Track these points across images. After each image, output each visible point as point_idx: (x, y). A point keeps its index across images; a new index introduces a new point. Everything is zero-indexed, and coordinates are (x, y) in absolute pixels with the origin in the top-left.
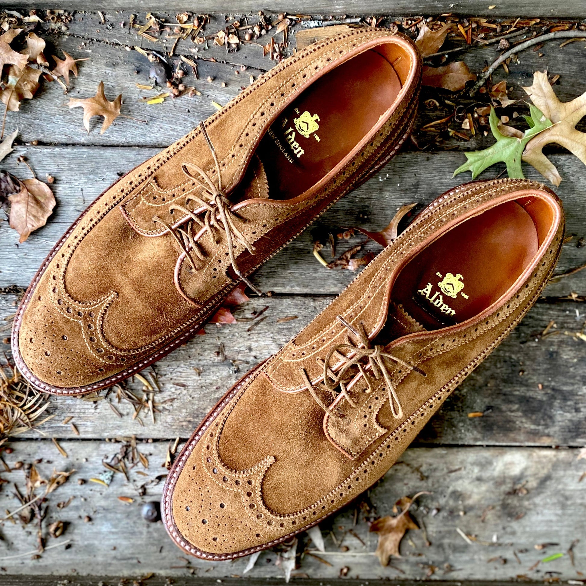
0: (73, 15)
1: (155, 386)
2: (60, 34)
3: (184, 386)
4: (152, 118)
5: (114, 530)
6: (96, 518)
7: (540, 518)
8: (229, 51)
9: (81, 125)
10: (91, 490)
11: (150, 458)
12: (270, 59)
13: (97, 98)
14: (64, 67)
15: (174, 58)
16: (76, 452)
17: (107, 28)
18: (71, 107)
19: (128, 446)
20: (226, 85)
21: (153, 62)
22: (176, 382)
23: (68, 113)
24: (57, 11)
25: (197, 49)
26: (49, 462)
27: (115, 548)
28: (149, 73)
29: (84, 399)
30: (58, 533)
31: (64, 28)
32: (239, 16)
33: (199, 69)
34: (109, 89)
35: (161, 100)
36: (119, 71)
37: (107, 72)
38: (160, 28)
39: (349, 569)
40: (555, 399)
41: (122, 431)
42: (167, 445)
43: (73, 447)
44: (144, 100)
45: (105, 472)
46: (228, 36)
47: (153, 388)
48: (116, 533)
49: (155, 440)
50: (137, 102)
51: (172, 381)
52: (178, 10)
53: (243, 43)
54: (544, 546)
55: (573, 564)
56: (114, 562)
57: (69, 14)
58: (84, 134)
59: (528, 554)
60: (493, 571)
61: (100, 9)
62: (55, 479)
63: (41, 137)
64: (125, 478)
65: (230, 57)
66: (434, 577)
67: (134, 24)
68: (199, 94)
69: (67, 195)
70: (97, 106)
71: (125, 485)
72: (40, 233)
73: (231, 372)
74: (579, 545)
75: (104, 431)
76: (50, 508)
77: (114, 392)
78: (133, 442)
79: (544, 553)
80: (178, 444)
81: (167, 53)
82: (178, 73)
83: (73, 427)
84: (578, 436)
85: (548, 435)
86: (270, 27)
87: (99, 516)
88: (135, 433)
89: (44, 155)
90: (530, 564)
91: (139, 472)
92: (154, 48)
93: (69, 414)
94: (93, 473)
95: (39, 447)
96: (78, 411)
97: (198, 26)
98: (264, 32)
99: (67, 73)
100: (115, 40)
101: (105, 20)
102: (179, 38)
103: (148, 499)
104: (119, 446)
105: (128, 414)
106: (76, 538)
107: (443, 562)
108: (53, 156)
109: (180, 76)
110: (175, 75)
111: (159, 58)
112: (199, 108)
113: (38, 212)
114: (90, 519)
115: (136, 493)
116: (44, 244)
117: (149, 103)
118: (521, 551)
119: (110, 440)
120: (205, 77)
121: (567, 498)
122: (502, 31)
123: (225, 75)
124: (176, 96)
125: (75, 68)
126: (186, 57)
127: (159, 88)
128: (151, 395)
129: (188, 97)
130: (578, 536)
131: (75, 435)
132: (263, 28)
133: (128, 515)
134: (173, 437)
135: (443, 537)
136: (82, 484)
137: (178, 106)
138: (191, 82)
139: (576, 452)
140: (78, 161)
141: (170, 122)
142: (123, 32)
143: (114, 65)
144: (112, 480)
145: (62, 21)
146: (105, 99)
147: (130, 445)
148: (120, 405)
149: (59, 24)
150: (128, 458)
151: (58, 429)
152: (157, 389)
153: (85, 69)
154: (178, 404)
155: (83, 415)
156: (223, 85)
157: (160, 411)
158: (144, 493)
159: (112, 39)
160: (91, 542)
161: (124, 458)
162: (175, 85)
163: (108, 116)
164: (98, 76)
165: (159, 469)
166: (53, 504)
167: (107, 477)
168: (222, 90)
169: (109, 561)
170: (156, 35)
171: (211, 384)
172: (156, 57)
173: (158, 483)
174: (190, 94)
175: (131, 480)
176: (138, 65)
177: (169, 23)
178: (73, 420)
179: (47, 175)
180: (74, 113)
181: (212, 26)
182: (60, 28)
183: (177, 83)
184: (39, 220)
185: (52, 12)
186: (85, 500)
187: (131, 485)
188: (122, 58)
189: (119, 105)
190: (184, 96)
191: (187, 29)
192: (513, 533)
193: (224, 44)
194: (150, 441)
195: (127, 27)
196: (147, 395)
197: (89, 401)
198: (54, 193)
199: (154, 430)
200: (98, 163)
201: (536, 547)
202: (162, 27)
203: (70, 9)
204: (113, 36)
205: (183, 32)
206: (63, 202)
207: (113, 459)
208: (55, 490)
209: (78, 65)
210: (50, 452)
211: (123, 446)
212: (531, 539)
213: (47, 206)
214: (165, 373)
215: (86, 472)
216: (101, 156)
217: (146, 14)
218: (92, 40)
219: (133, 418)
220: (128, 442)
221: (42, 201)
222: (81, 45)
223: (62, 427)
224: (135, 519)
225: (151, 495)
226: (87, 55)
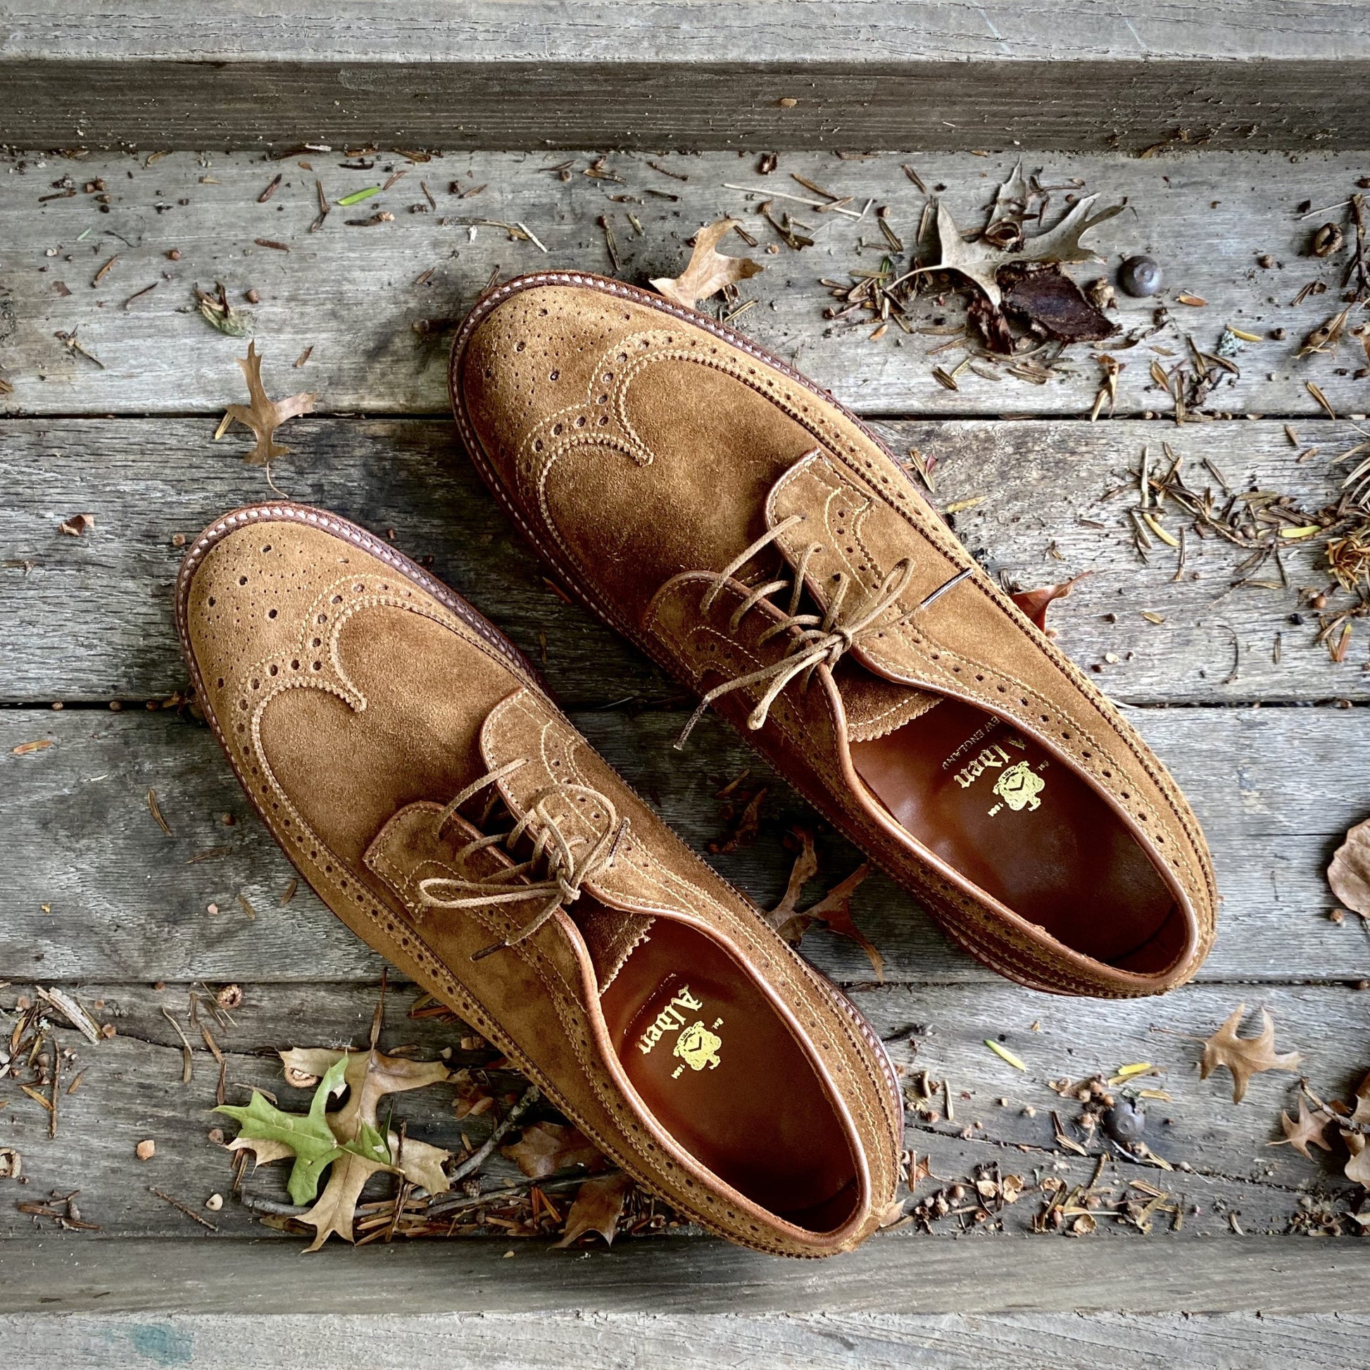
0: (1290, 1226)
1: (1140, 522)
2: (1314, 1192)
3: (1083, 523)
4: (1140, 1037)
5: (1216, 241)
6: (1249, 263)
7: (385, 276)
8: (995, 1164)
9: (1276, 1020)
10: (1259, 318)
11: (1149, 382)
12: (915, 1152)
13: (1249, 1070)
14: (1307, 1130)
15: (1099, 1152)
16: (1289, 392)
17: (1225, 1204)
18: (1295, 1054)
19: (1192, 404)
20: (1000, 1102)
21: (1139, 1142)
22: (1097, 531)
23: (1302, 1044)
24: (1321, 1233)
25: (1055, 1167)
26: (1341, 373)
27: (1214, 204)
28: (1146, 1121)
29: (1276, 496)
30: (1327, 232)
31: (1308, 1201)
32: (976, 1231)
33: (1050, 1131)
34: (1222, 1090)
35: (1124, 1071)
36: (1202, 1124)
37: (1224, 1123)
38: (1126, 1205)
39: (759, 169)
40: (362, 511)
41: (1202, 433)
42: (1117, 406)
43: (1295, 402)
44: (1156, 1070)
45: (1233, 355)
46: (997, 1193)
47: (1143, 518)
48: (1210, 235)
49: (1139, 416)
50: (1169, 1067)
51: (1106, 531)
52: (1093, 1240)
53: (969, 1182)
54: (377, 219)
55: (318, 185)
56: (1214, 178)
57: (1298, 1229)
58: (1270, 1003)
59: (409, 204)
60: (474, 168)
61: (1241, 1238)
62: (1330, 340)
63: (1352, 997)
64: (1194, 341)
65: (993, 1154)
66: (593, 155)
67: (1175, 1212)
68: (1052, 1085)
69: (1304, 888)
70: (1250, 1055)
71: (1193, 328)
72: (1356, 814)
73: (989, 551)
74: (308, 223)
75: (1239, 434)
76: (1338, 282)
77: (1217, 509)
78: (1181, 411)
79: (376, 206)
80: (1092, 409)
81: (1112, 1159)
82: (1091, 1122)
83: (1296, 441)
84: (317, 438)
85: (375, 438)
86: (918, 1210)
87: (1244, 269)
88: (1179, 430)
89: (1346, 961)
90: (401, 183)
91: (1168, 354)
92: (1137, 1168)
93: (1304, 466)
94: (1258, 352)
95: (1360, 401)
96: (1285, 473)
97: (1054, 1211)
98: (930, 1202)
99: (1302, 1118)
100: (1211, 1181)
101: (1230, 1218)
102: (1089, 1187)
103: (1150, 302)
104: (1208, 405)
105: (1192, 465)
106: (1290, 226)
107: (574, 185)
108: (1331, 960)
109: (1089, 1117)
110: (1097, 1119)
111: (1127, 1150)
112: (1051, 1057)
113: (1362, 854)
114: (1262, 263)
115: (1171, 314)
116: (1348, 794)
117: (1148, 1065)
118: (421, 208)
119: (1224, 417)
120: (1040, 1116)
121: (334, 315)
122: (476, 1212)
123: (1002, 1120)
124: (1097, 1079)
125: (1286, 1128)
126: (1077, 1153)
127: (1126, 1093)
128: (1146, 504)
129: (1072, 1079)
130: (309, 240)
131: (1293, 426)
132: (931, 1209)
133: (1187, 271)
134: (1104, 422)
135: (574, 234)
136: (1279, 331)
137: (1092, 1062)
138: (1065, 1106)
139: (321, 407)
140: (1285, 952)
141: (1106, 1031)
142: (1195, 1197)
143: (1211, 1135)
144: (1220, 338)
145: (1311, 1216)
146: (1234, 1071)
147: (1187, 405)
148: (1207, 485)
149: (1317, 1209)
150: (1191, 380)
151: (1327, 436)
152: (1136, 515)
153: (1267, 1125)
154: (1095, 486)
155: (1277, 463)
156: (1004, 1102)
157: (1130, 472)
158: (1157, 314)
159: (1216, 1185)
160: (1259, 217)
161: (1199, 382)
162: (1097, 1099)
163: (1229, 1038)
164: (1243, 1113)
165: (1130, 360)
166: (1333, 291)
167: (1230, 344)
168: (1007, 1093)
169: (1225, 179)
170: (1132, 1193)
171: (1028, 527)
172: (1133, 1153)
173: (1131, 332)
174: (1070, 1084)
175: (1182, 338)
176: (1167, 1135)
177: (1108, 1216)
178: (1296, 454)
179: (1344, 924)
180: (1289, 1043)
181: (1028, 1213)
182: (1315, 1202)
183: (1093, 1105)
184: (1360, 839)
185: (1330, 1231)
186: (1270, 300)
187: (1182, 328)
188: (1196, 1148)
189: (1207, 1059)
190: (1078, 1079)
191: (1076, 1205)
192: (436, 244)
193: (1003, 1179)
194: (1149, 415)
195: (1187, 1206)
196: (1154, 504)
197: (1266, 492)
198: (1329, 890)
199: (1141, 437)
200: (1247, 949)
201: (392, 217)
202: (1123, 1209)
203: (1297, 1237)
204: (1213, 1189)
205: (1082, 1198)
206: (1312, 874)
207: (1219, 380)
208: (1329, 319)
209: (1280, 1132)
210: (1340, 392)
211: (1201, 404)
212: (400, 232)
213: (1343, 865)
214: (1119, 547)
215: (1270, 354)
216: (1240, 964)
217: (1153, 1231)
218: (1253, 1182)
219: (1181, 460)
220: (1191, 413)
221: (1352, 875)
222: (1274, 1170)
223: (1317, 441)
224: (1173, 264)
225: (1143, 309)
226: (1263, 1152)
